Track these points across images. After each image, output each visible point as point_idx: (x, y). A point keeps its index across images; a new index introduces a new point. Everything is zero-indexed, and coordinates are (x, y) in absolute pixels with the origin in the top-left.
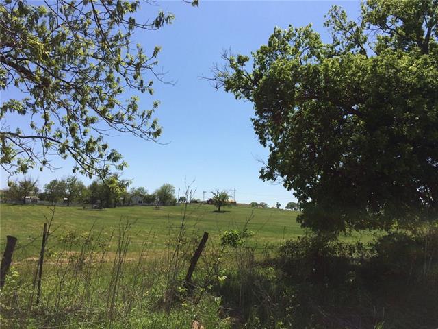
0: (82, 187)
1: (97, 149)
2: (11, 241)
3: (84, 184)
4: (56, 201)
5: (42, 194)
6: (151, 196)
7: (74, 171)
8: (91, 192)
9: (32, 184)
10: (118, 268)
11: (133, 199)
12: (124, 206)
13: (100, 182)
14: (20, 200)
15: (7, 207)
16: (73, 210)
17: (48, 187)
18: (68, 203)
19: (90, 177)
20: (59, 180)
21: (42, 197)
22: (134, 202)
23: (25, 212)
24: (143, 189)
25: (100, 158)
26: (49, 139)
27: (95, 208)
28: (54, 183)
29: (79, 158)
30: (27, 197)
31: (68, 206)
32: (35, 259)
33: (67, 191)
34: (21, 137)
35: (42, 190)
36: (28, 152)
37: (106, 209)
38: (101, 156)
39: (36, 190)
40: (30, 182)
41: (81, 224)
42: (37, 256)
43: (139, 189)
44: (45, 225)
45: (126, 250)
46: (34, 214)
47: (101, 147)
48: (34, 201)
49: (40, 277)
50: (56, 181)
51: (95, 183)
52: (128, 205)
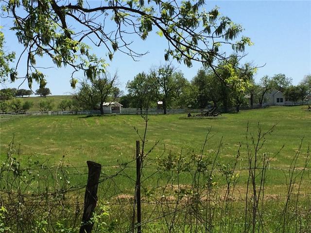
0: (182, 82)
1: (200, 20)
2: (94, 169)
3: (185, 77)
4: (147, 107)
5: (124, 97)
6: (297, 88)
7: (166, 57)
8: (197, 88)
9: (109, 82)
10: (254, 209)
11: (267, 96)
12: (252, 108)
13: (209, 72)
14: (95, 109)
15: (78, 121)
16: (174, 119)
17: (132, 86)
18: (164, 109)
19: (189, 64)
20: (148, 73)
21: (125, 102)
22: (270, 101)
23: (105, 128)
24: (283, 77)
25: (207, 34)
26: (122, 8)
27: (207, 114)
28: (140, 78)
29: (172, 35)
30: (104, 104)
31: (165, 113)
32: (129, 196)
33: (161, 90)
34: (86, 10)
35: (125, 91)
36: (98, 32)
37: (223, 115)
38: (208, 30)
39: (116, 91)
40: (106, 80)
41: (187, 142)
42: (130, 193)
43: (277, 78)
44: (138, 143)
45: (263, 181)
46: (116, 129)
47: (208, 16)
48: (115, 109)
49: (139, 221)
50: (143, 75)
51: (202, 73)
52: (259, 107)
